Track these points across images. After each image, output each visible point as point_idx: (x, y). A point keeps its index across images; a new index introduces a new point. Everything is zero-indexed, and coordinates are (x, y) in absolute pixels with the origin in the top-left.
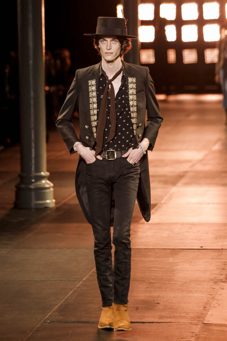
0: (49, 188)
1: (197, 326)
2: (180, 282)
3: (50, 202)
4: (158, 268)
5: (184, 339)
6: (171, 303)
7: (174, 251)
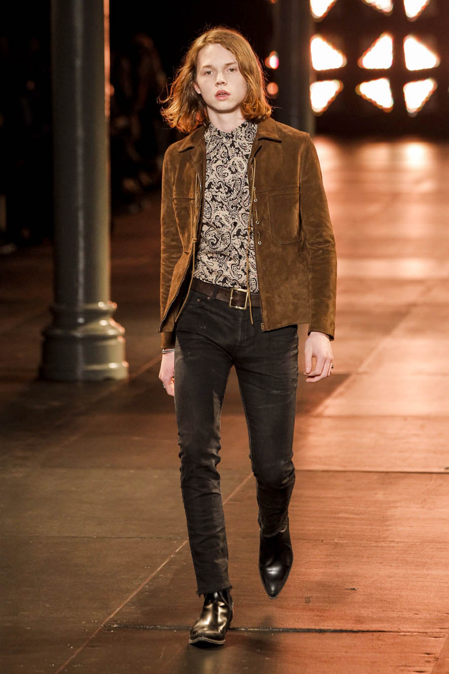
0: (114, 337)
1: (437, 639)
2: (400, 545)
3: (117, 367)
4: (352, 513)
5: (410, 666)
6: (381, 589)
7: (389, 477)
